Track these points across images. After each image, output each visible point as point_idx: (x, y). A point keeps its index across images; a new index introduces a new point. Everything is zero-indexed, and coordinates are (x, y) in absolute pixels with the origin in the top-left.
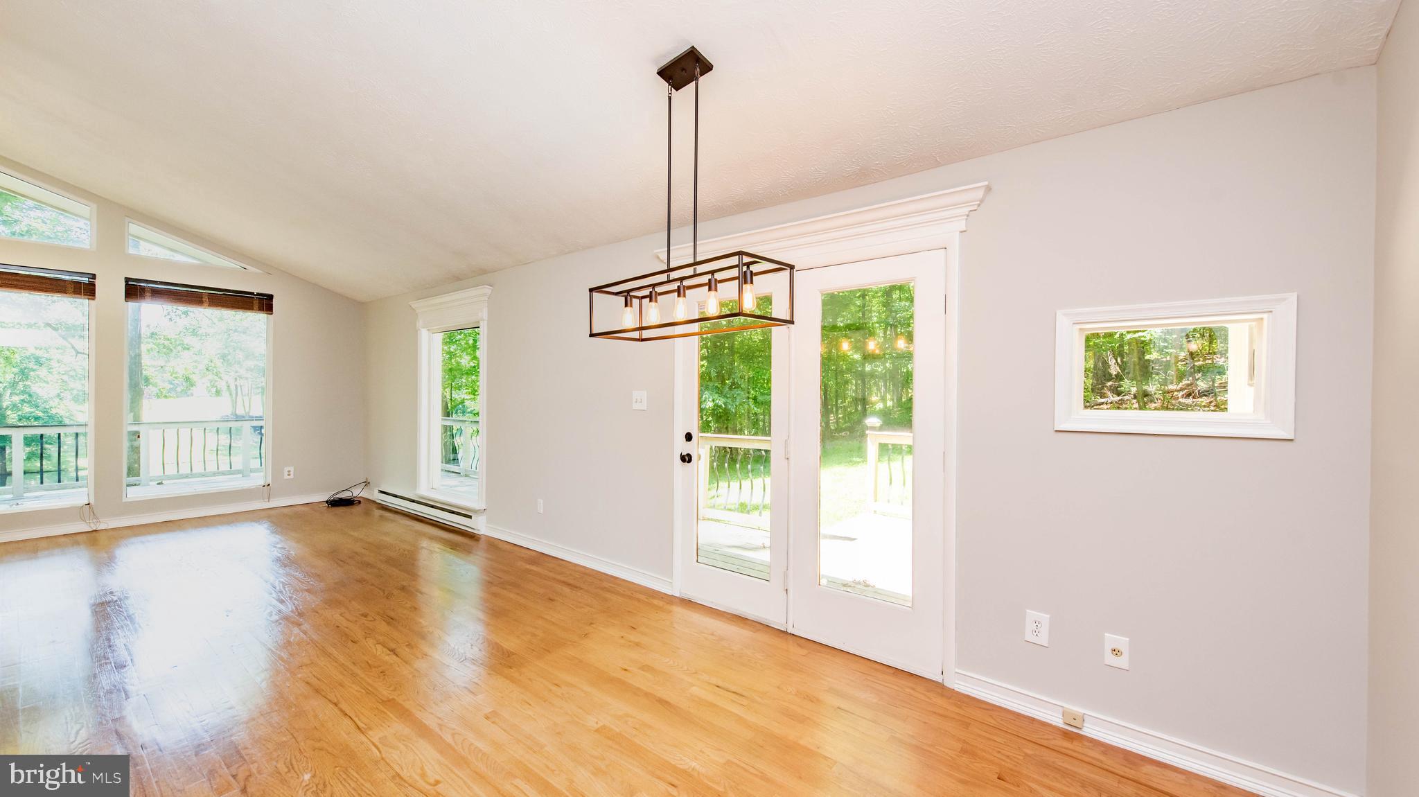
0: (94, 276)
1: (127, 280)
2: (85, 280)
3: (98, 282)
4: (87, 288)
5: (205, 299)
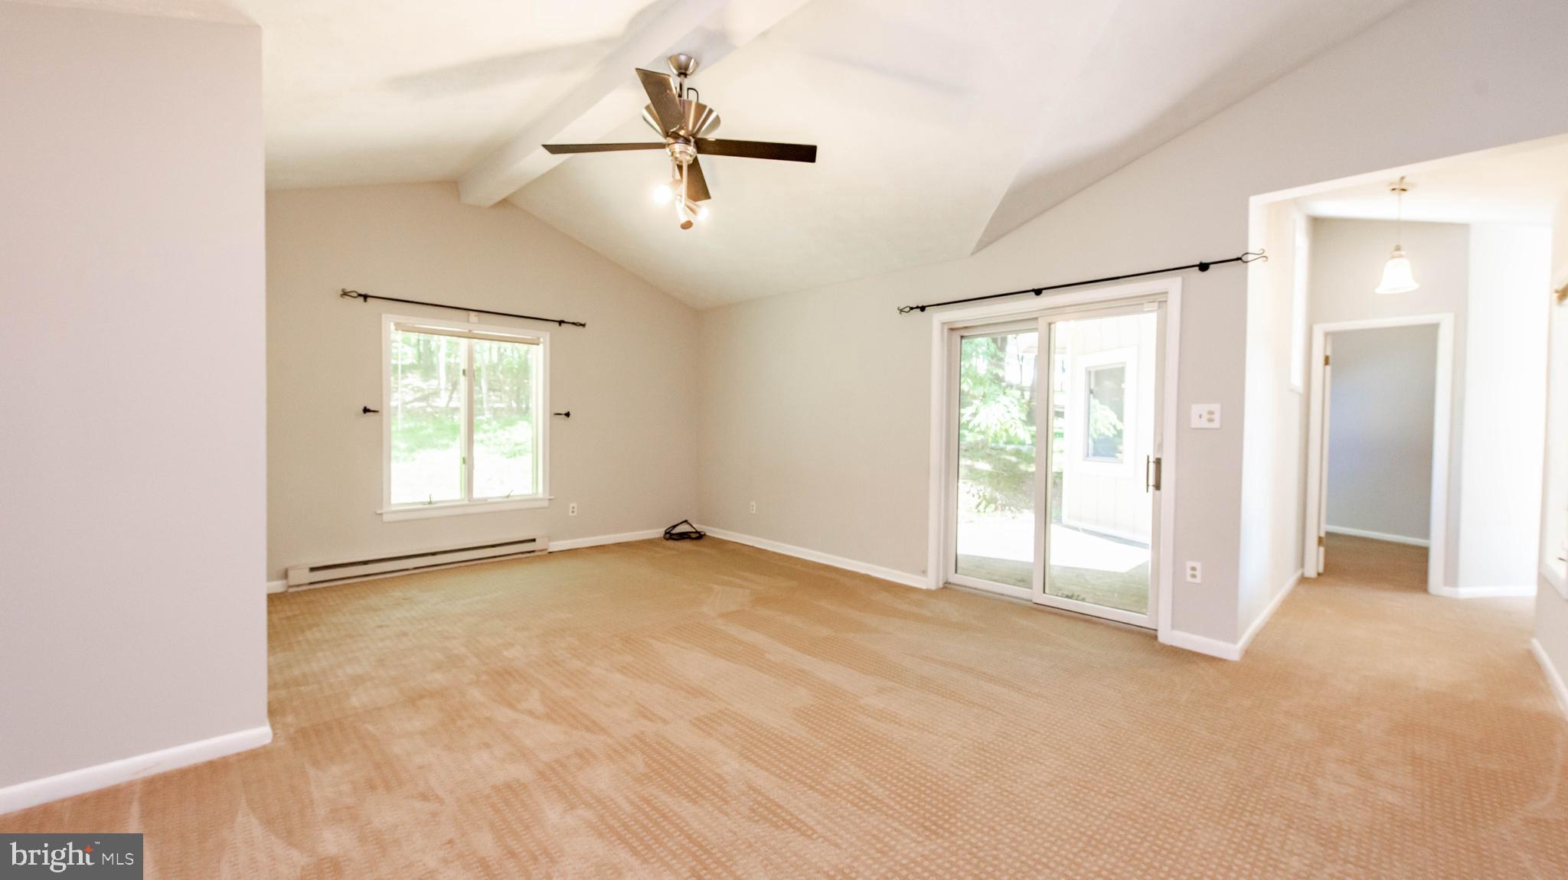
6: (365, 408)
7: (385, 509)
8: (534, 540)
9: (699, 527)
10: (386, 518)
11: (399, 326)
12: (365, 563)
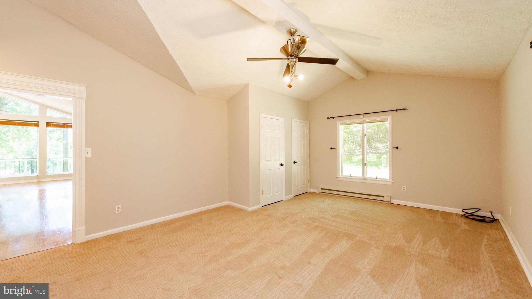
0: (39, 122)
1: (47, 122)
2: (37, 123)
3: (40, 123)
4: (37, 125)
5: (66, 126)
6: (331, 148)
7: (338, 176)
8: (384, 197)
9: (497, 216)
10: (338, 179)
11: (342, 124)
12: (334, 190)
